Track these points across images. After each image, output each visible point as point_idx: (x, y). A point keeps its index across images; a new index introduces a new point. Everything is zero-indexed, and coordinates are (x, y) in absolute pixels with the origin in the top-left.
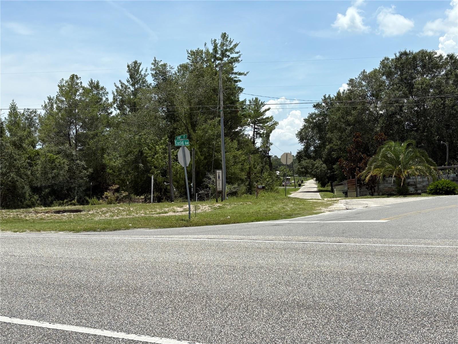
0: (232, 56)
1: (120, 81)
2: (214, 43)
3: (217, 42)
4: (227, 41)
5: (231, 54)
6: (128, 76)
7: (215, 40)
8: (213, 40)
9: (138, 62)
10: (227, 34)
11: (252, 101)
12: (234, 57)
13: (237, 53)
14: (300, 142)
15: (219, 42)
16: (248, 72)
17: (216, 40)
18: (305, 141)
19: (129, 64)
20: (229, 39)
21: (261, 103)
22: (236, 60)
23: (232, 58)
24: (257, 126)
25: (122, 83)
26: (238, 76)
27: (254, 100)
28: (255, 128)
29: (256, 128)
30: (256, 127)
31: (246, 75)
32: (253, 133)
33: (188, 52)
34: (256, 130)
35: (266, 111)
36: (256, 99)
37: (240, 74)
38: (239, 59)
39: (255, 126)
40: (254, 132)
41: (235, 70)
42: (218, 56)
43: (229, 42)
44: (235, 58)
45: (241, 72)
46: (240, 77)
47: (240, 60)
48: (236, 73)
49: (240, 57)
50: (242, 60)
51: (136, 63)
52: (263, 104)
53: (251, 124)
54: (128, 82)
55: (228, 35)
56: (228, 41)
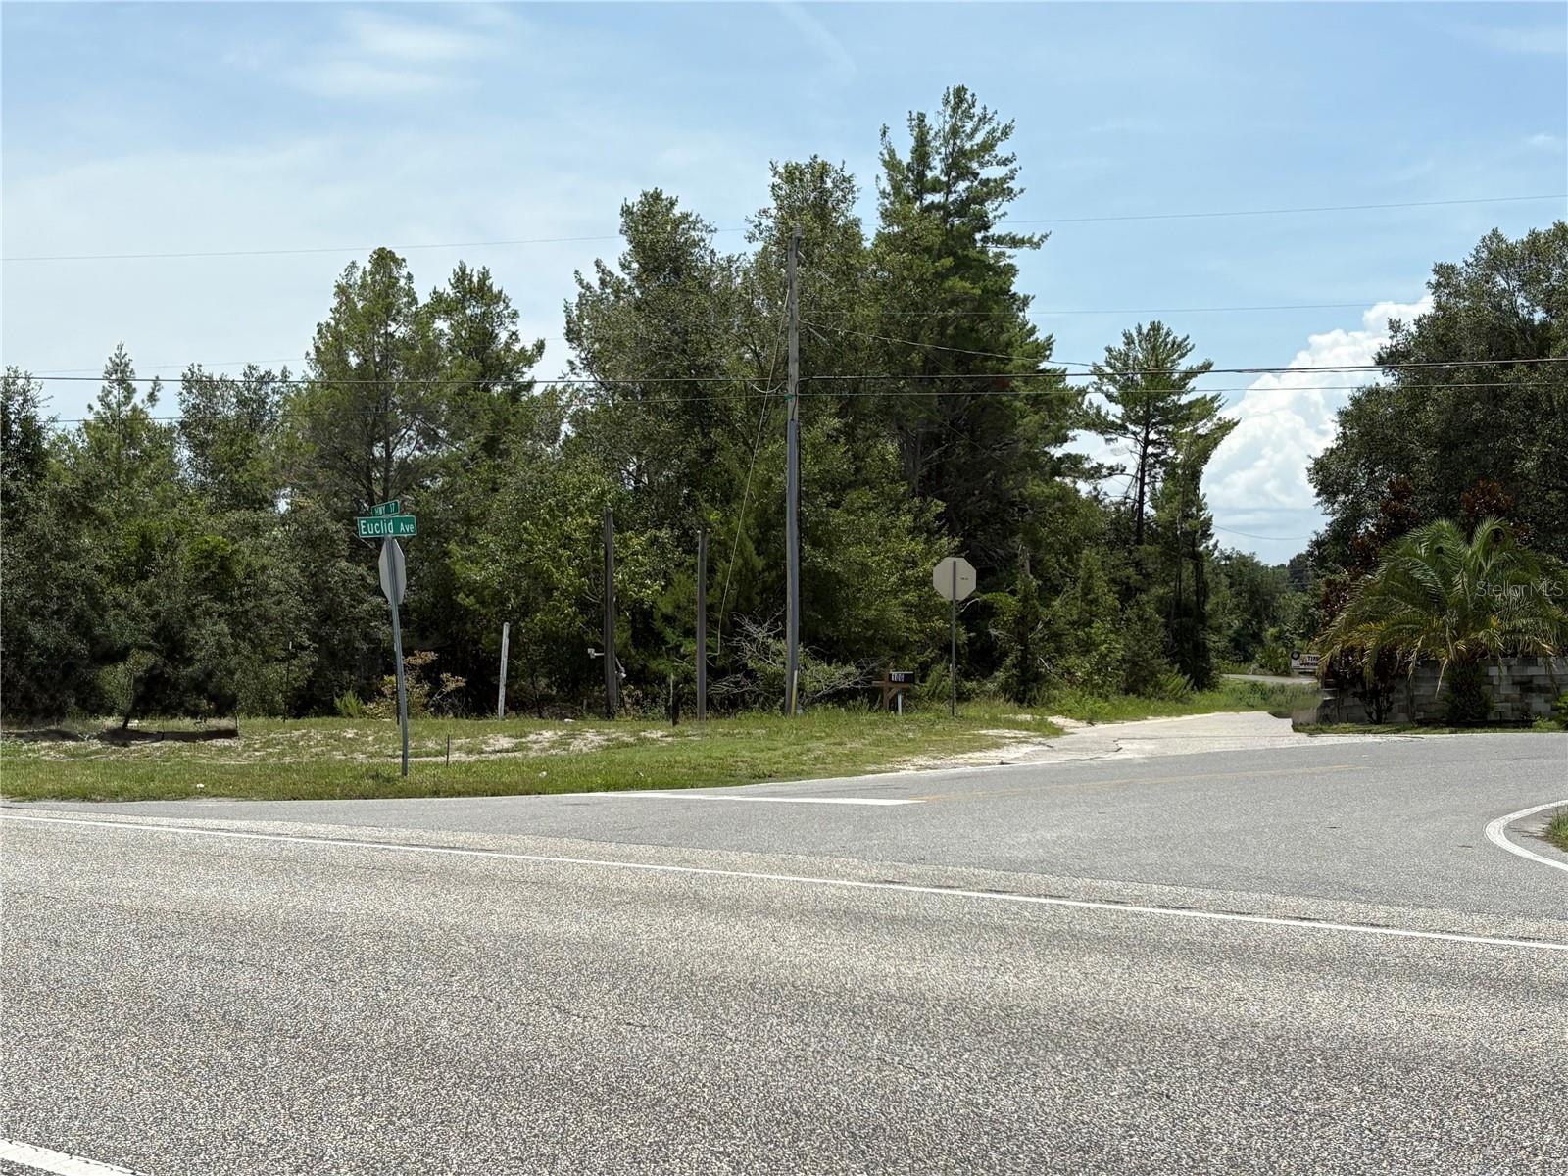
0: (985, 173)
1: (598, 263)
2: (919, 126)
3: (928, 122)
4: (971, 118)
5: (982, 165)
6: (624, 246)
7: (922, 117)
8: (915, 115)
9: (664, 197)
10: (969, 93)
11: (1135, 335)
12: (992, 178)
13: (1005, 162)
14: (1321, 503)
15: (938, 121)
16: (1046, 237)
17: (923, 115)
18: (1341, 498)
19: (631, 205)
20: (977, 111)
21: (1174, 342)
22: (999, 189)
23: (985, 183)
24: (1159, 433)
25: (603, 271)
26: (1009, 251)
27: (1144, 331)
28: (1147, 442)
29: (1154, 443)
30: (1153, 436)
31: (1037, 245)
32: (1139, 460)
33: (774, 168)
34: (1150, 449)
35: (1190, 374)
36: (1156, 328)
37: (1015, 242)
38: (1012, 184)
39: (1147, 433)
40: (1144, 456)
41: (995, 230)
42: (930, 174)
43: (980, 120)
44: (995, 181)
45: (1020, 236)
46: (1018, 257)
47: (1017, 190)
48: (999, 240)
49: (1013, 179)
50: (1022, 191)
51: (657, 196)
52: (1180, 348)
53: (1131, 428)
54: (624, 266)
55: (973, 95)
56: (976, 119)
